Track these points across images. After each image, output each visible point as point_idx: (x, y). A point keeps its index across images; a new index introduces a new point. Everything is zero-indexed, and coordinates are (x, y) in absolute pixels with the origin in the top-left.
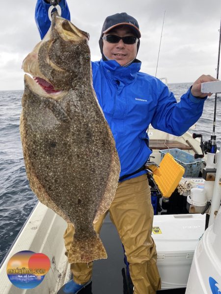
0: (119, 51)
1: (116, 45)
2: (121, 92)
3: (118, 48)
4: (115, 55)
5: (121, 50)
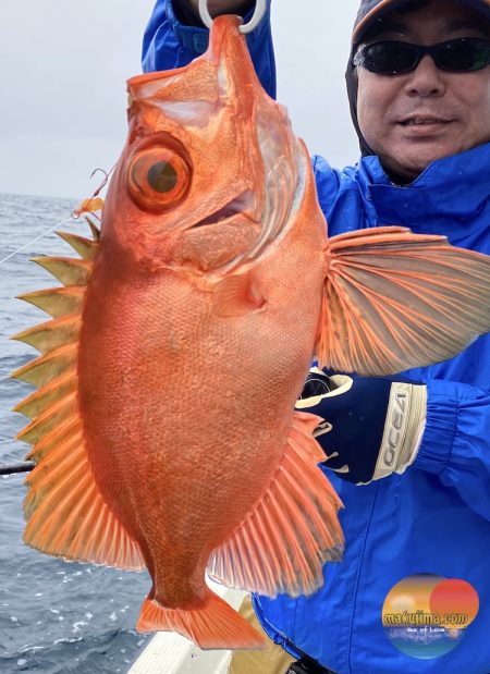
0: (419, 105)
1: (403, 84)
3: (413, 92)
4: (405, 123)
5: (428, 102)
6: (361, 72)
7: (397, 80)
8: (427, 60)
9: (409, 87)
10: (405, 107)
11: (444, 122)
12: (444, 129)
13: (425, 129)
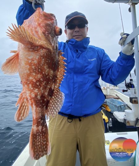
2: (79, 56)
4: (75, 36)
5: (78, 33)
6: (67, 30)
7: (73, 30)
8: (77, 27)
9: (75, 31)
10: (75, 34)
11: (80, 36)
12: (80, 37)
13: (78, 37)
